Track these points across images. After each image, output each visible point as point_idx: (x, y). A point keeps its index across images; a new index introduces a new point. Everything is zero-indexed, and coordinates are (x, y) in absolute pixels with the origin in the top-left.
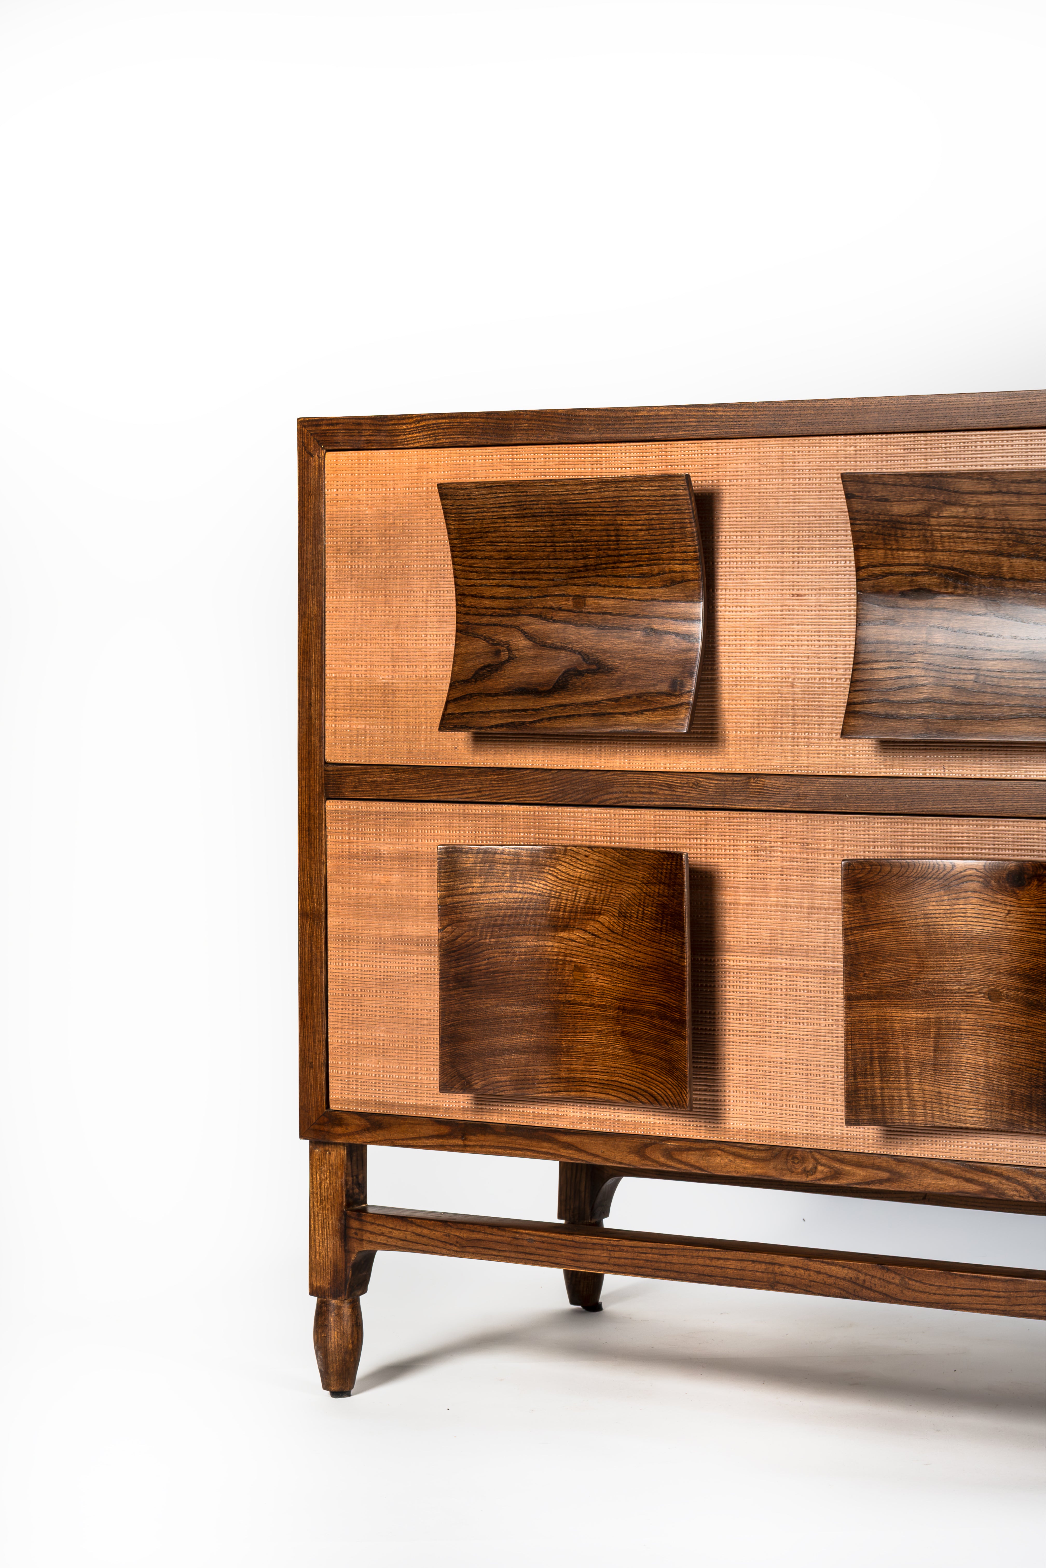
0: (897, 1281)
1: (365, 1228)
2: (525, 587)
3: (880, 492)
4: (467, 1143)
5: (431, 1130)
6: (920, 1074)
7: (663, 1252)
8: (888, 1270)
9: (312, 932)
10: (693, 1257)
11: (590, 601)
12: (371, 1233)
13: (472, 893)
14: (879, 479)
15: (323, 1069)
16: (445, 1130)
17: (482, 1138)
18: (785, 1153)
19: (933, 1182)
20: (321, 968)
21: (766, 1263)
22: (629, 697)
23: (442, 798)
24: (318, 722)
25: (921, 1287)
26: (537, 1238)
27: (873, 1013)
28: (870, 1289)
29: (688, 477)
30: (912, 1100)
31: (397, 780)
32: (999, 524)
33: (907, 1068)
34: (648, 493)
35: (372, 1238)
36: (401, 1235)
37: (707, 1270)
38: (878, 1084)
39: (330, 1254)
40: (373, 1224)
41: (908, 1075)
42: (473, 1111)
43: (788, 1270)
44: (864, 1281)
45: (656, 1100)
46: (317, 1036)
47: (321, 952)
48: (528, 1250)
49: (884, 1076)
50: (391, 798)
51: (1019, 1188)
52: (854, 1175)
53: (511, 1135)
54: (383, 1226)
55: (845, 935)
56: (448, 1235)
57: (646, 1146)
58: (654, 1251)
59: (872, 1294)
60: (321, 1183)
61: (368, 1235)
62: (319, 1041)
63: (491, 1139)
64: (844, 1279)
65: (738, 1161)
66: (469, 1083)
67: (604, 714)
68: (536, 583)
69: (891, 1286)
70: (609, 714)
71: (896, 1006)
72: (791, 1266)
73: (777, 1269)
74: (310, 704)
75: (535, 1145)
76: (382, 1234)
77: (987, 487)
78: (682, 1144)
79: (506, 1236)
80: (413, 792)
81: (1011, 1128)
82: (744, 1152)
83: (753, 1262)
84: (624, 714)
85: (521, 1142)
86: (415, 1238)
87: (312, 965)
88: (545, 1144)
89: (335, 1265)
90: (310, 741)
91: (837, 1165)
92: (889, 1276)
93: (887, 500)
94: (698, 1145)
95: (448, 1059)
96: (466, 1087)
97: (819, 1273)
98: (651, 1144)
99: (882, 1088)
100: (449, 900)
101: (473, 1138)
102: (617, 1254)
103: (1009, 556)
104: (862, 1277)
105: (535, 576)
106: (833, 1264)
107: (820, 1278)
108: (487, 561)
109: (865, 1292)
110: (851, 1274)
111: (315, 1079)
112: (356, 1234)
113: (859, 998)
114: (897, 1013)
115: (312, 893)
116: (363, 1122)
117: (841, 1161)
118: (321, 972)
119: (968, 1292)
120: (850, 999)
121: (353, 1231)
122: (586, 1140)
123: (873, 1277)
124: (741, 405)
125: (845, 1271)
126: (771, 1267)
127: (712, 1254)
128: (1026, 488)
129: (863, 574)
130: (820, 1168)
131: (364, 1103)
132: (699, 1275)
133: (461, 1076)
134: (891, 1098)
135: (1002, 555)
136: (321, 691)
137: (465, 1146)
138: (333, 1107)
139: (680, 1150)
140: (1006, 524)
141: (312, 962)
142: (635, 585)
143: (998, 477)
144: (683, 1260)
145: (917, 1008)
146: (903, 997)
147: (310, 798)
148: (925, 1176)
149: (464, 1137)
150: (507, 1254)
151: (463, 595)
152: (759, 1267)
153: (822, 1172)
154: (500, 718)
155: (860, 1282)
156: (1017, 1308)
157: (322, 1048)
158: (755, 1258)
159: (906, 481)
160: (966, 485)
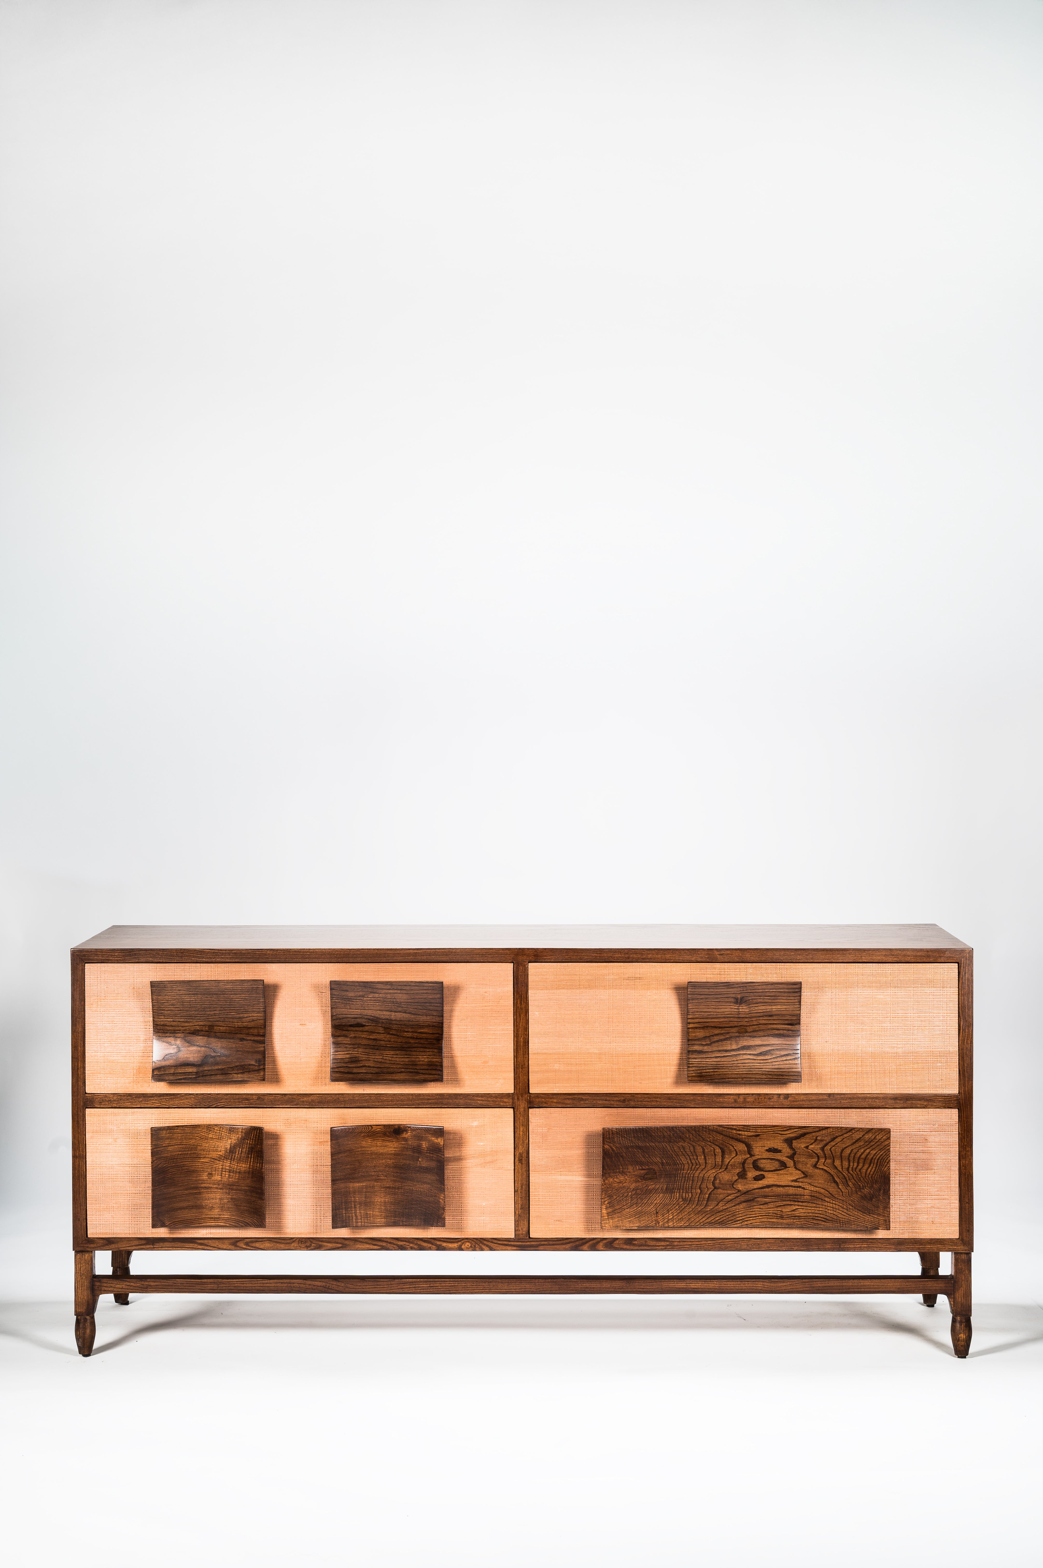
0: (343, 1285)
1: (102, 1285)
2: (186, 1022)
3: (345, 988)
4: (155, 1246)
5: (137, 1243)
6: (360, 1207)
7: (243, 1283)
8: (339, 1281)
9: (79, 1164)
10: (255, 1283)
11: (215, 1028)
12: (106, 1287)
13: (165, 1146)
14: (345, 983)
15: (85, 1221)
16: (143, 1242)
17: (162, 1244)
18: (298, 1240)
19: (360, 1246)
20: (84, 1179)
21: (287, 1283)
22: (237, 1066)
23: (142, 1106)
24: (82, 1076)
25: (353, 1286)
26: (184, 1282)
27: (342, 1185)
28: (331, 1289)
29: (263, 980)
30: (356, 1216)
31: (121, 1099)
32: (392, 1000)
33: (355, 1205)
34: (246, 987)
35: (106, 1289)
36: (120, 1286)
37: (262, 1288)
38: (344, 1212)
39: (85, 1298)
40: (106, 1283)
41: (355, 1207)
42: (170, 1233)
43: (297, 1285)
44: (329, 1286)
45: (249, 1224)
46: (82, 1207)
47: (84, 1172)
48: (180, 1287)
49: (346, 1209)
50: (118, 1107)
51: (394, 1246)
52: (327, 1246)
53: (175, 1242)
54: (112, 1283)
55: (332, 1157)
56: (143, 1285)
57: (237, 1242)
58: (238, 1283)
59: (332, 1291)
60: (80, 1268)
61: (104, 1288)
62: (83, 1209)
63: (167, 1244)
64: (321, 1286)
65: (278, 1245)
66: (164, 1223)
67: (227, 1074)
68: (191, 1020)
69: (340, 1287)
70: (229, 1073)
71: (351, 1182)
72: (298, 1283)
73: (292, 1285)
74: (78, 1069)
75: (187, 1245)
76: (111, 1287)
77: (389, 987)
78: (254, 1240)
79: (171, 1282)
80: (128, 1104)
81: (395, 1224)
82: (278, 1240)
83: (282, 1283)
84: (236, 1073)
85: (179, 1244)
86: (126, 1287)
87: (79, 1178)
88: (191, 1244)
89: (88, 1302)
90: (78, 1084)
91: (320, 1243)
92: (339, 1284)
93: (347, 991)
94: (260, 1240)
95: (155, 1214)
96: (163, 1225)
97: (310, 1285)
98: (239, 1241)
99: (345, 1213)
100: (155, 1150)
101: (157, 1244)
102: (221, 1285)
103: (395, 1012)
104: (328, 1285)
105: (191, 1018)
106: (315, 1281)
107: (310, 1287)
108: (169, 1012)
109: (330, 1291)
110: (324, 1284)
111: (81, 1225)
112: (98, 1288)
113: (337, 1180)
114: (351, 1185)
115: (79, 1147)
116: (105, 1241)
117: (322, 1241)
118: (84, 1180)
119: (372, 1287)
120: (334, 1181)
121: (97, 1287)
122: (210, 1241)
123: (332, 1284)
124: (277, 950)
125: (321, 1283)
126: (289, 1284)
127: (266, 1282)
128: (405, 988)
129: (334, 1018)
130: (313, 1245)
131: (106, 1233)
132: (258, 1290)
133: (161, 1221)
134: (349, 1217)
135: (391, 1011)
136: (83, 1063)
137: (154, 1248)
138: (89, 1236)
139: (252, 1242)
140: (394, 1000)
141: (79, 1176)
142: (236, 1021)
143: (393, 984)
144: (250, 1285)
145: (358, 1182)
146: (353, 1178)
147: (78, 1108)
148: (356, 1245)
149: (153, 1244)
150: (171, 1290)
151: (157, 1025)
152: (283, 1285)
153: (314, 1246)
154: (180, 1076)
155: (327, 1287)
156: (391, 1291)
157: (84, 1212)
158: (282, 1282)
159: (357, 984)
160: (380, 986)
